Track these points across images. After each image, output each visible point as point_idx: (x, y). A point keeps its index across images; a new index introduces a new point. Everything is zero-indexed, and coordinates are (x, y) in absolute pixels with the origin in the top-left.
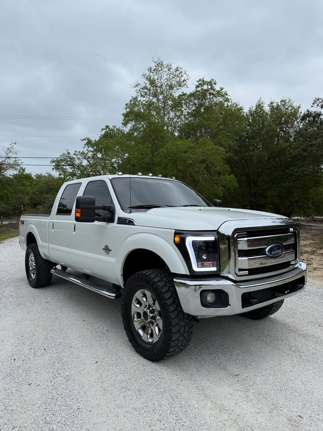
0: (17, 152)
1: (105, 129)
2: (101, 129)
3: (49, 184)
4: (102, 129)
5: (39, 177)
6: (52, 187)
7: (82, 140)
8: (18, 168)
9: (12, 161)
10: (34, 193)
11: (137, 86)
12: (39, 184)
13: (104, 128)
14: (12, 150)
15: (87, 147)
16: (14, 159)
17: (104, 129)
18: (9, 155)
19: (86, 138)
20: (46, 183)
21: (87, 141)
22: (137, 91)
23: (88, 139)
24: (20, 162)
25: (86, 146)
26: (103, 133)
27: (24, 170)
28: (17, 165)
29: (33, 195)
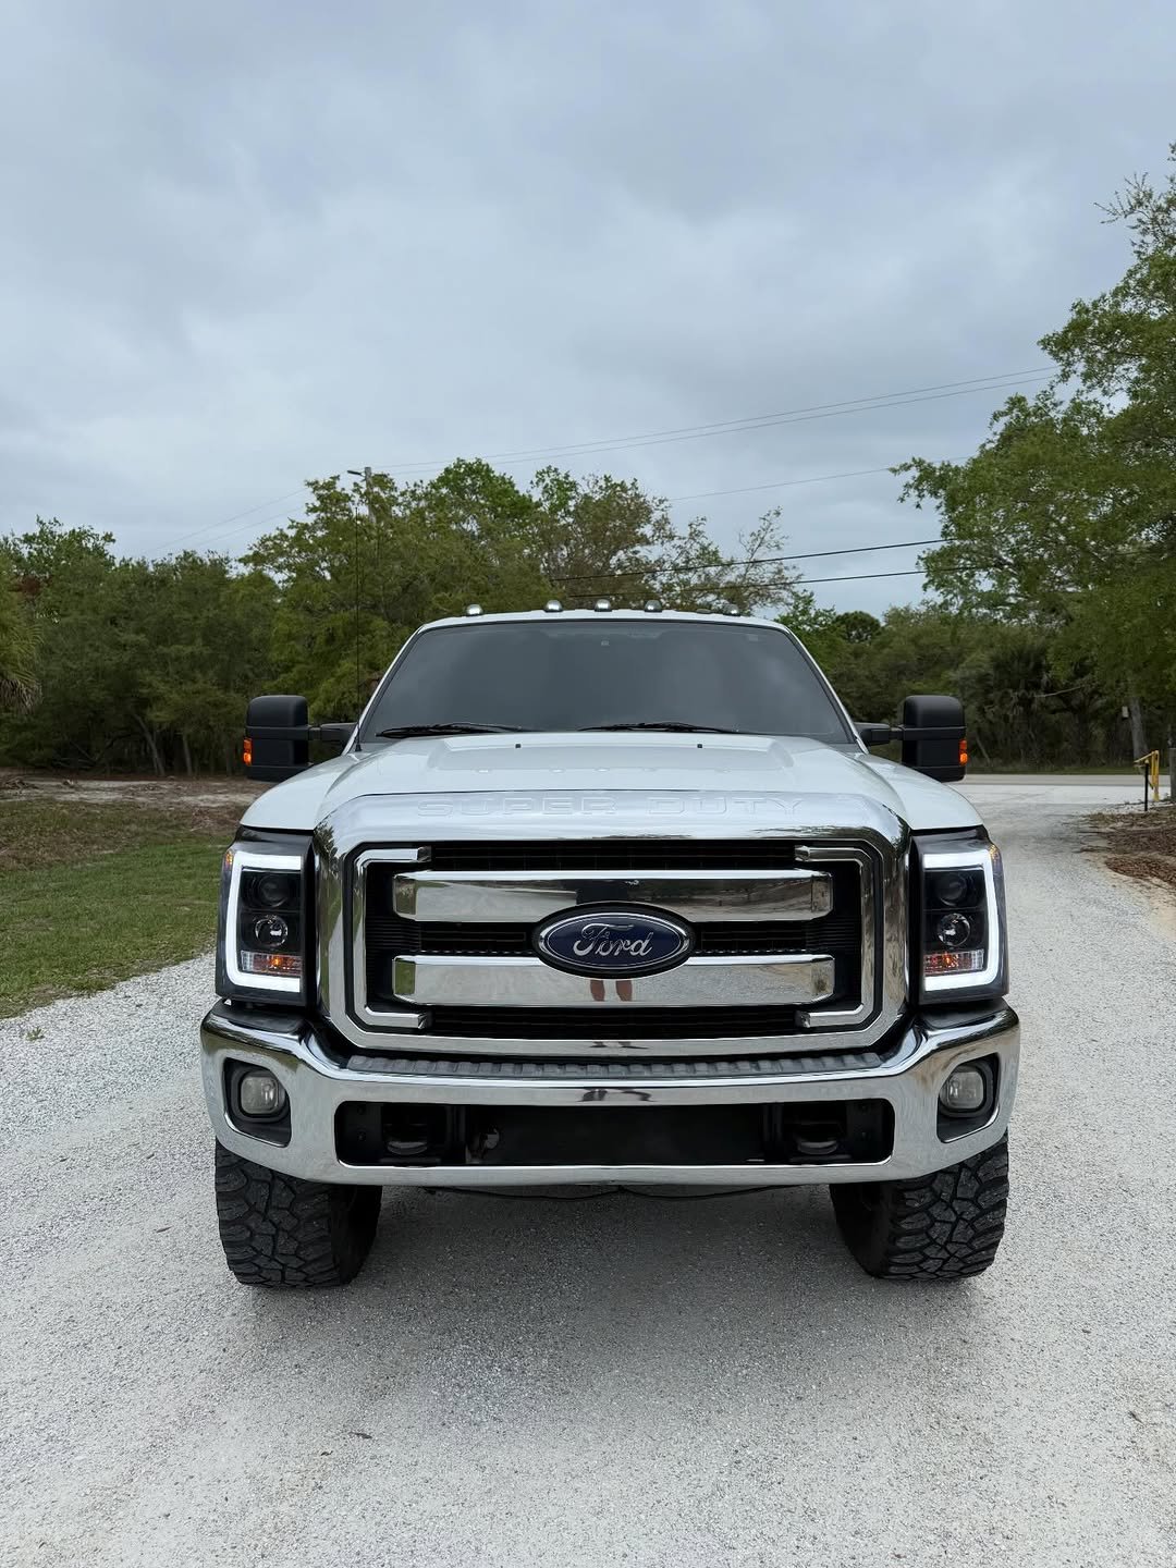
0: (783, 541)
1: (1007, 414)
2: (991, 416)
3: (924, 641)
4: (996, 417)
5: (898, 617)
6: (937, 651)
7: (894, 471)
8: (785, 594)
9: (765, 573)
10: (872, 678)
11: (1140, 203)
12: (892, 645)
13: (1004, 408)
14: (767, 538)
15: (913, 493)
16: (773, 568)
17: (1004, 414)
18: (758, 556)
19: (910, 462)
20: (914, 641)
21: (915, 473)
22: (1143, 226)
23: (919, 463)
24: (789, 575)
25: (912, 491)
26: (1000, 426)
27: (808, 601)
28: (785, 584)
29: (868, 683)
